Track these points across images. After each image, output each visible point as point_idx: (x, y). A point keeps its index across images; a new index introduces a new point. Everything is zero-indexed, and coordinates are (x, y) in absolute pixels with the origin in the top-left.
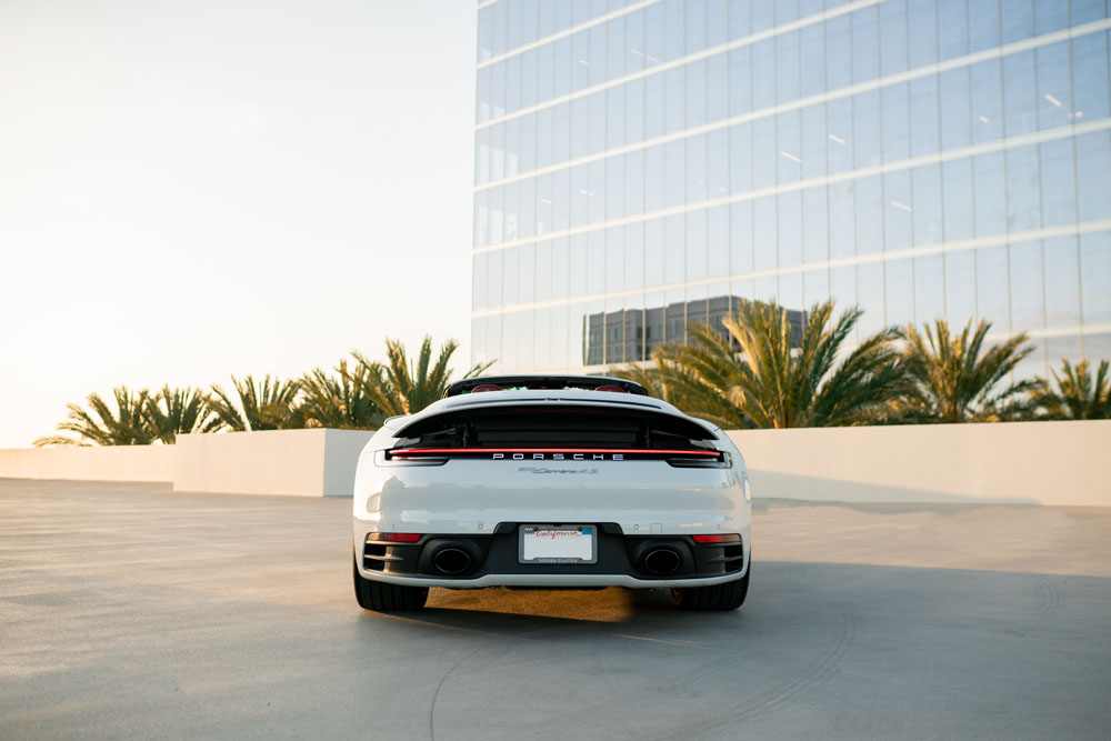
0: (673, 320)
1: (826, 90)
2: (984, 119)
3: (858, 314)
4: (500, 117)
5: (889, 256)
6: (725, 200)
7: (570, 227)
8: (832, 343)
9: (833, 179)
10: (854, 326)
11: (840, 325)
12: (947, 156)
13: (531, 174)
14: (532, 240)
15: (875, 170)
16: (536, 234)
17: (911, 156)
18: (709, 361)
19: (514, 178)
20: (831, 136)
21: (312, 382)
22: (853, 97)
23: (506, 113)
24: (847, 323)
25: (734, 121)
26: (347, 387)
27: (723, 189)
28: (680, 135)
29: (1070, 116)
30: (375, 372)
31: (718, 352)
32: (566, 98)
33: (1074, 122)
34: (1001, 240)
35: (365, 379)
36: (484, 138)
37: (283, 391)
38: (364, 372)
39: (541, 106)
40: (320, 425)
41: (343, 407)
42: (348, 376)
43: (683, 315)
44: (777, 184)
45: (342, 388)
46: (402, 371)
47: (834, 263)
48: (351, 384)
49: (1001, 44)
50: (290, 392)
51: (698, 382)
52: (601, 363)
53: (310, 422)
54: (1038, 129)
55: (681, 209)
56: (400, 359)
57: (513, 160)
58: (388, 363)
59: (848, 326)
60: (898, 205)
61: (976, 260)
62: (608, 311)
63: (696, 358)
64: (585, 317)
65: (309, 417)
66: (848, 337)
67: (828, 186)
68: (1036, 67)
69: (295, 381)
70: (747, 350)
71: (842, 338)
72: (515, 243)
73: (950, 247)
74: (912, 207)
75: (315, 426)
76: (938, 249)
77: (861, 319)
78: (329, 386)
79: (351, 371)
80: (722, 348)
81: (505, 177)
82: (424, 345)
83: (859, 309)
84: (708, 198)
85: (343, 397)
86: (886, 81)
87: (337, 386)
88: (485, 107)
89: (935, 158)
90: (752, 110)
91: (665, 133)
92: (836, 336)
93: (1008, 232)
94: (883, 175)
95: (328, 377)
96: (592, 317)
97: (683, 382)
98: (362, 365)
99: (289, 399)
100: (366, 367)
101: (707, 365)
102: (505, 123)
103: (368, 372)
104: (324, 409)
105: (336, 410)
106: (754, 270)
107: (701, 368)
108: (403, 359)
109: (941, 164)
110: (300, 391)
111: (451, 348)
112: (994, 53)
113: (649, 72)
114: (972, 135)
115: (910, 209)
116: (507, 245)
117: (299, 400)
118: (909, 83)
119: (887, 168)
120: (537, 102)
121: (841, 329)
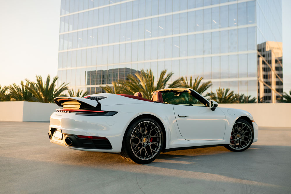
0: (116, 73)
1: (158, 14)
2: (198, 25)
3: (172, 74)
4: (68, 14)
5: (173, 59)
6: (130, 42)
7: (87, 46)
8: (165, 81)
9: (159, 38)
10: (171, 77)
11: (167, 77)
12: (189, 34)
13: (76, 31)
14: (76, 49)
15: (170, 36)
16: (77, 48)
17: (180, 33)
18: (133, 85)
19: (71, 31)
20: (159, 27)
21: (12, 87)
22: (165, 16)
23: (69, 13)
24: (169, 76)
25: (134, 20)
26: (23, 89)
27: (129, 39)
28: (119, 23)
29: (219, 26)
30: (32, 85)
31: (135, 83)
32: (87, 10)
33: (220, 28)
34: (201, 56)
35: (29, 86)
36: (63, 19)
37: (2, 90)
38: (29, 85)
39: (80, 12)
40: (15, 100)
41: (22, 95)
42: (24, 86)
43: (118, 72)
44: (145, 38)
45: (22, 89)
46: (41, 85)
47: (159, 60)
48: (25, 88)
49: (203, 6)
50: (5, 90)
51: (130, 91)
52: (95, 84)
53: (12, 99)
54: (211, 29)
55: (118, 43)
56: (41, 82)
57: (71, 26)
58: (37, 82)
59: (170, 76)
60: (176, 46)
61: (195, 61)
62: (97, 70)
63: (129, 84)
64: (85, 72)
65: (12, 98)
66: (169, 80)
67: (158, 39)
68: (211, 13)
69: (7, 86)
70: (142, 82)
71: (168, 80)
72: (71, 50)
73: (189, 57)
74: (180, 47)
75: (13, 101)
76: (186, 58)
77: (173, 75)
78: (18, 89)
79: (25, 84)
80: (136, 82)
81: (69, 31)
82: (48, 77)
83: (173, 73)
84: (126, 41)
85: (22, 92)
86: (174, 13)
87: (20, 88)
88: (63, 11)
89: (186, 34)
90: (139, 18)
91: (115, 22)
92: (166, 80)
93: (203, 54)
94: (172, 38)
95: (17, 86)
96: (88, 72)
97: (125, 91)
98: (28, 83)
99: (4, 92)
100: (29, 83)
101: (133, 86)
102: (69, 16)
103: (30, 85)
104: (16, 95)
105: (20, 96)
106: (138, 61)
107: (131, 87)
108: (42, 81)
109: (187, 36)
110: (8, 89)
111: (56, 79)
112: (201, 8)
113: (111, 5)
114: (195, 29)
115: (179, 47)
116: (69, 50)
117: (8, 92)
118: (180, 14)
119: (174, 36)
120: (79, 11)
121: (168, 78)
